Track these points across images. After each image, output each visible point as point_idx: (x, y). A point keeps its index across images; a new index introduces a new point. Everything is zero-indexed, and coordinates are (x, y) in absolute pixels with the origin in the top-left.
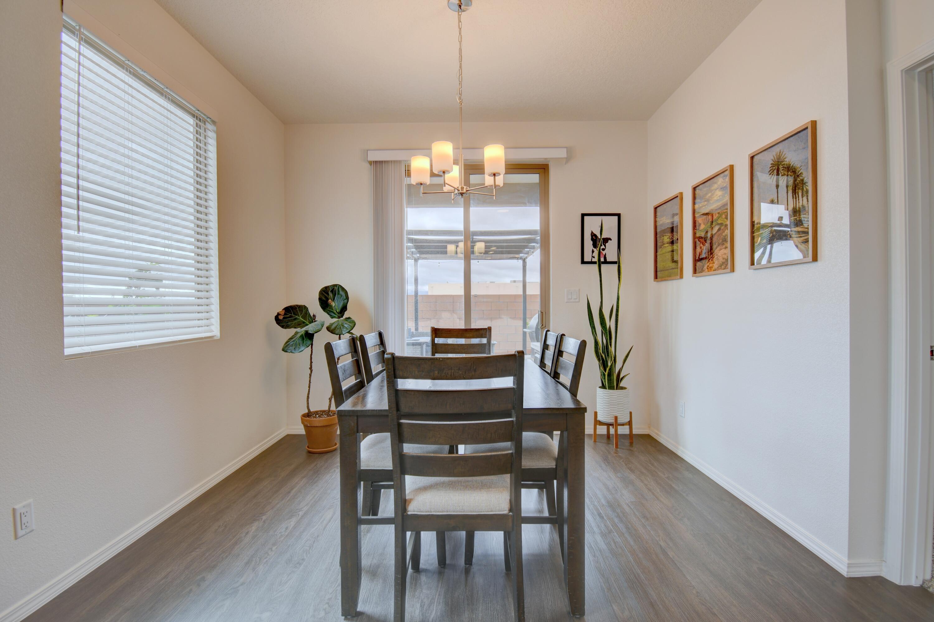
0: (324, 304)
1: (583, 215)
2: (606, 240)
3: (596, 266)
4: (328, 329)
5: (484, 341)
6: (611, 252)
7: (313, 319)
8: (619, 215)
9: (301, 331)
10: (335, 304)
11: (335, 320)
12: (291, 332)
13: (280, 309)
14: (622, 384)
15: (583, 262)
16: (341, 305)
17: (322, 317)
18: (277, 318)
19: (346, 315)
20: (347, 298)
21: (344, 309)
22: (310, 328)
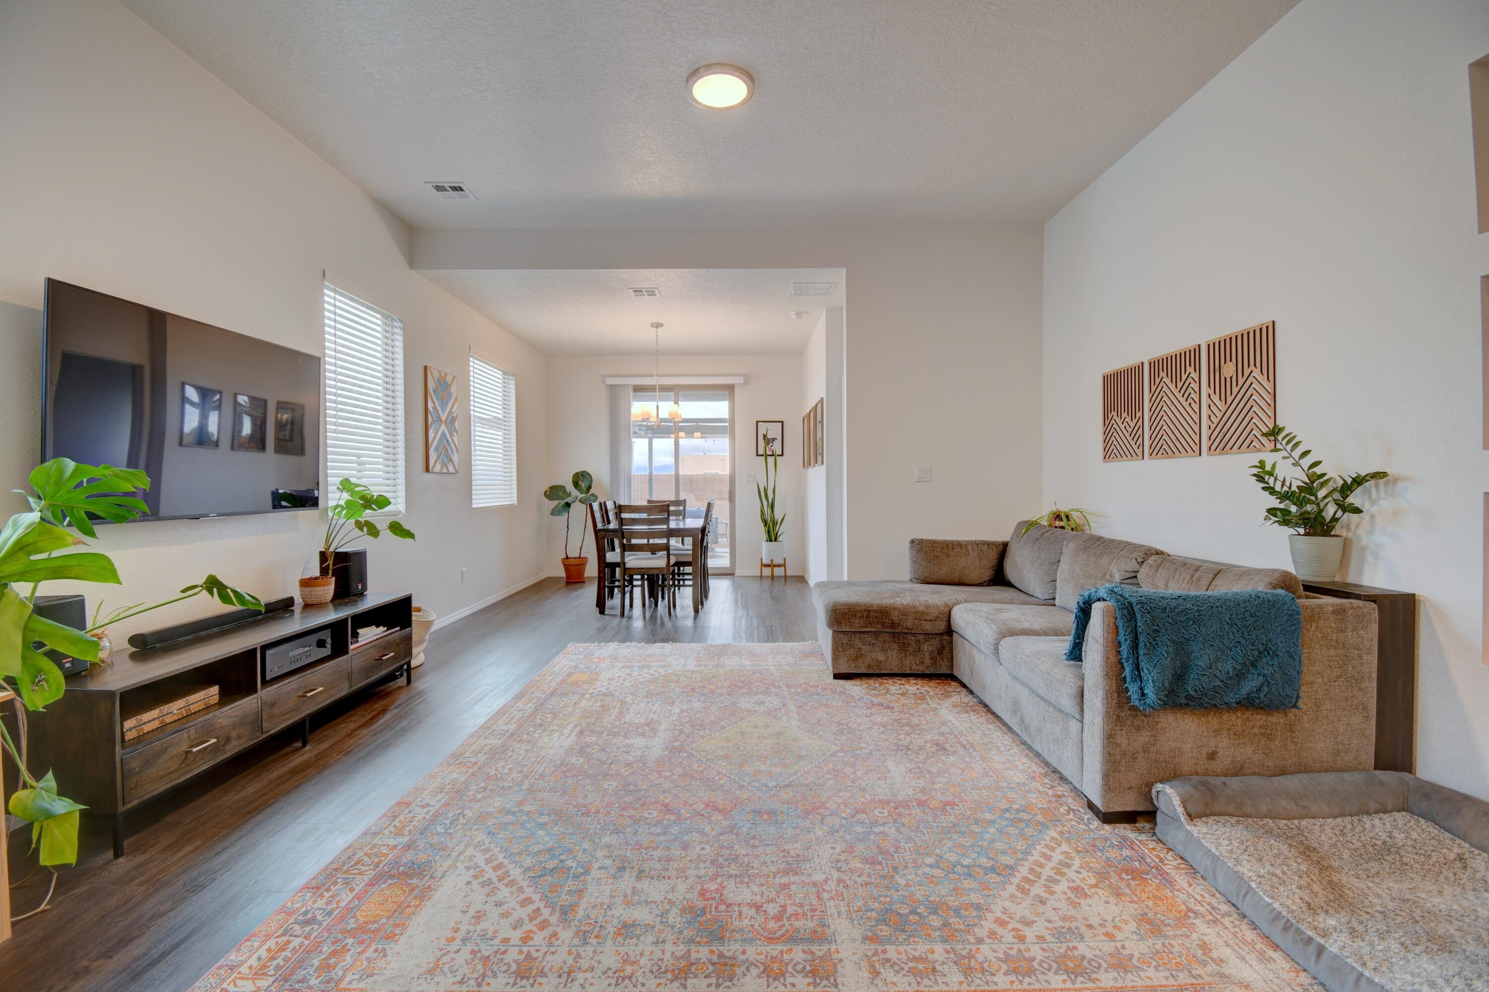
0: (576, 484)
1: (757, 422)
2: (774, 440)
3: (763, 458)
4: (580, 501)
5: (681, 508)
6: (777, 447)
7: (569, 495)
8: (782, 422)
9: (563, 502)
10: (583, 485)
11: (583, 495)
12: (556, 503)
13: (546, 487)
14: (779, 539)
15: (757, 455)
16: (587, 485)
17: (575, 493)
18: (545, 494)
19: (591, 492)
20: (592, 480)
21: (590, 487)
22: (569, 500)
